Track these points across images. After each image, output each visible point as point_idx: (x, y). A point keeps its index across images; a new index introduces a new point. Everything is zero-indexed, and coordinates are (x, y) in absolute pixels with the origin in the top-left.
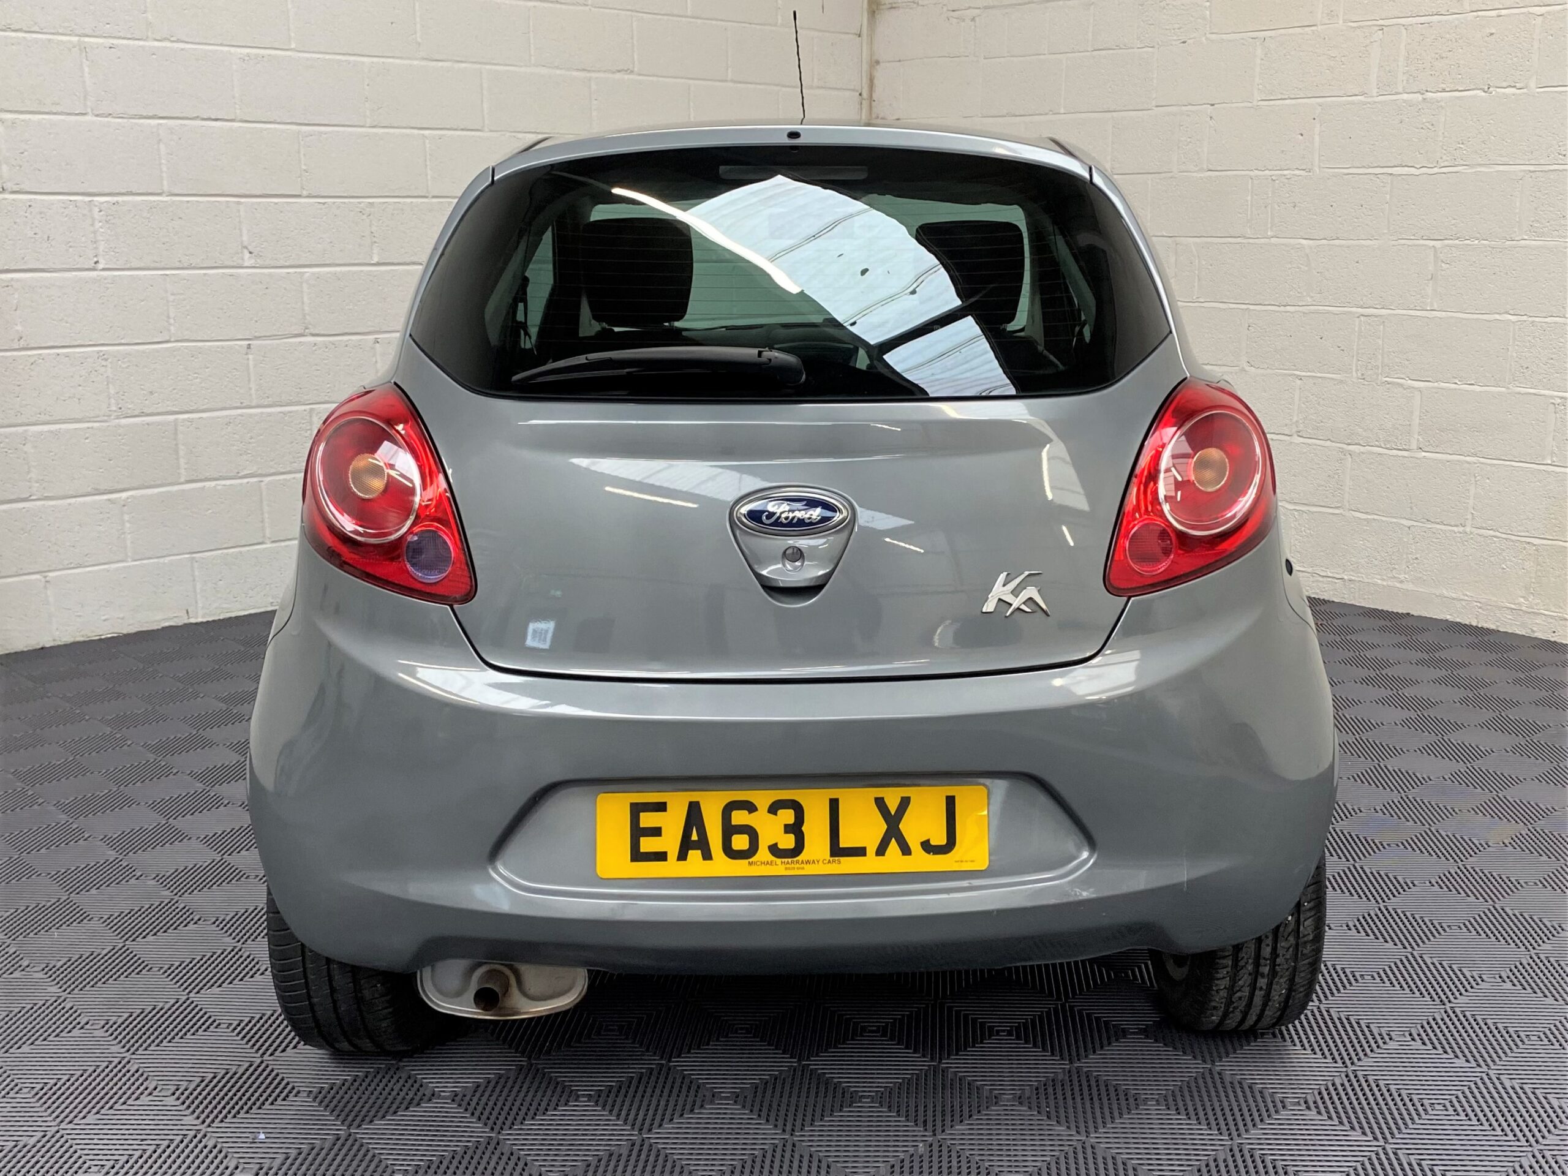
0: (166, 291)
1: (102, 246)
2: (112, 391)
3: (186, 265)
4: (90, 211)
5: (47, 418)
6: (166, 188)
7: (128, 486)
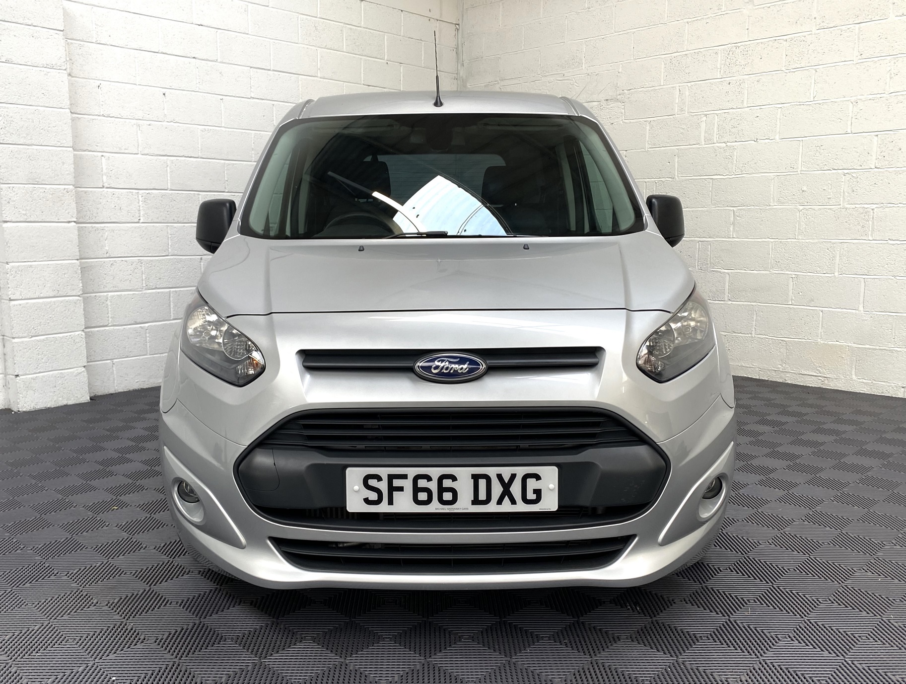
0: (168, 233)
1: (142, 213)
2: (144, 278)
3: (176, 222)
4: (138, 197)
5: (117, 289)
6: (169, 187)
7: (148, 321)
